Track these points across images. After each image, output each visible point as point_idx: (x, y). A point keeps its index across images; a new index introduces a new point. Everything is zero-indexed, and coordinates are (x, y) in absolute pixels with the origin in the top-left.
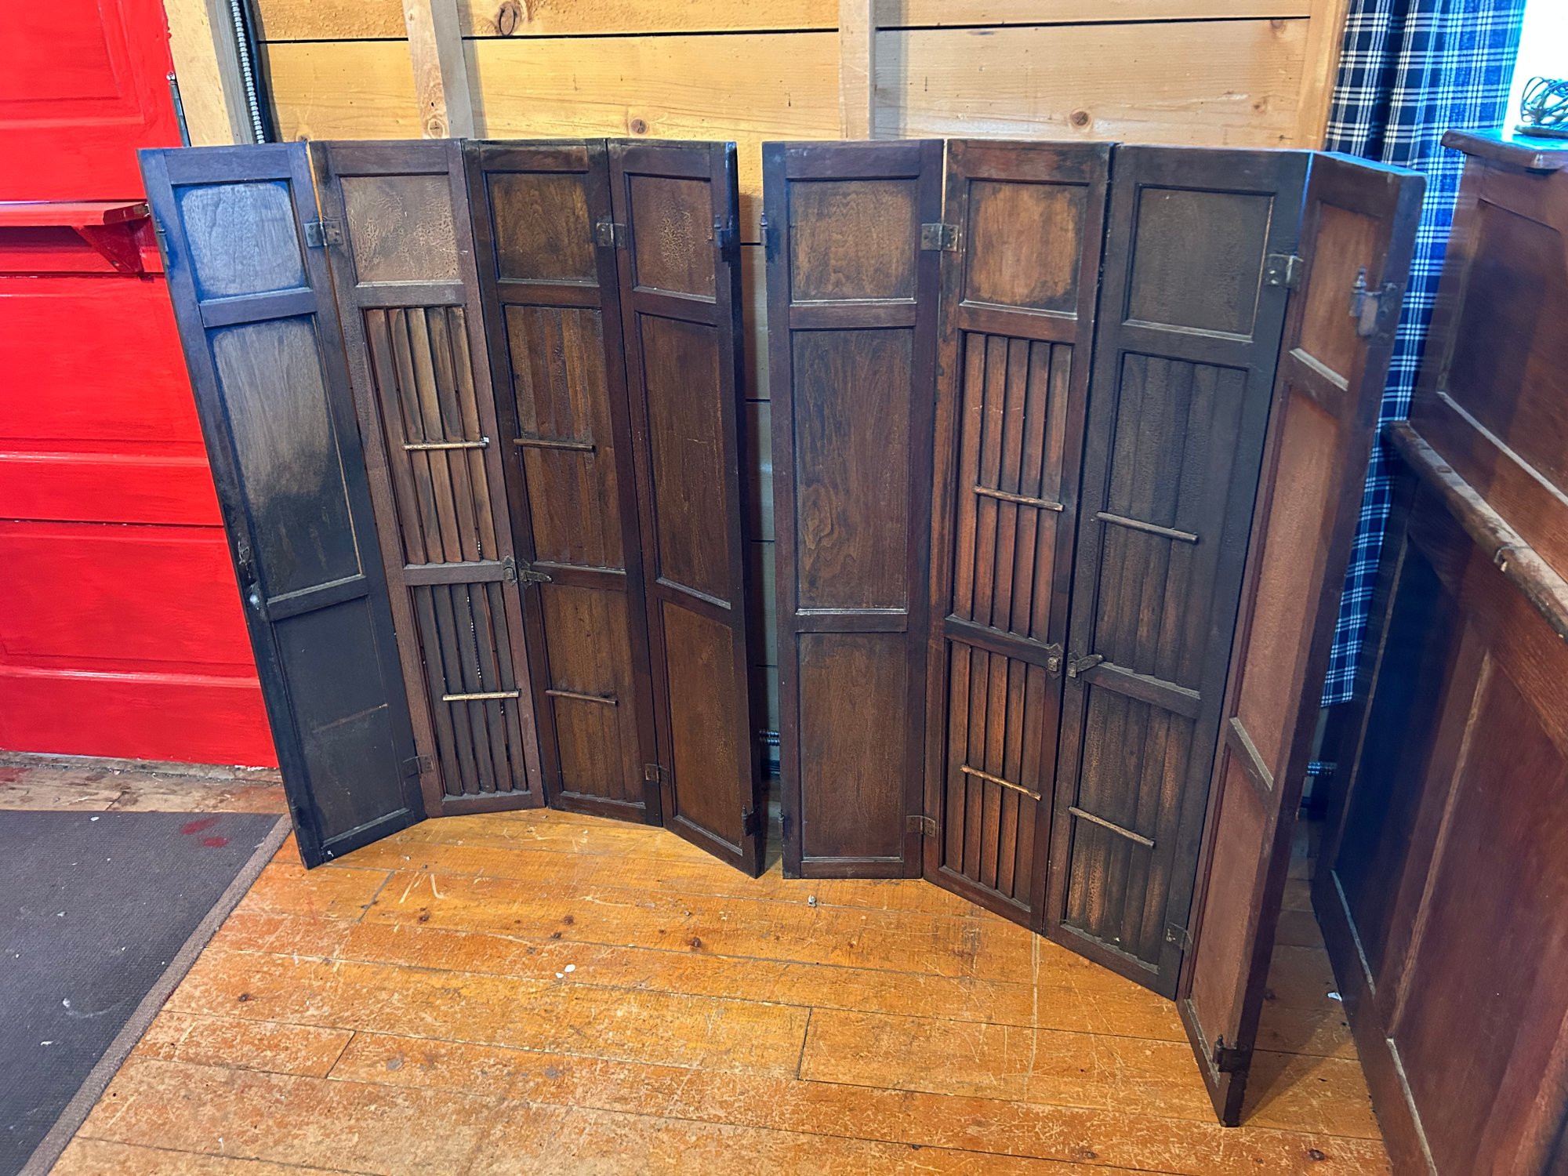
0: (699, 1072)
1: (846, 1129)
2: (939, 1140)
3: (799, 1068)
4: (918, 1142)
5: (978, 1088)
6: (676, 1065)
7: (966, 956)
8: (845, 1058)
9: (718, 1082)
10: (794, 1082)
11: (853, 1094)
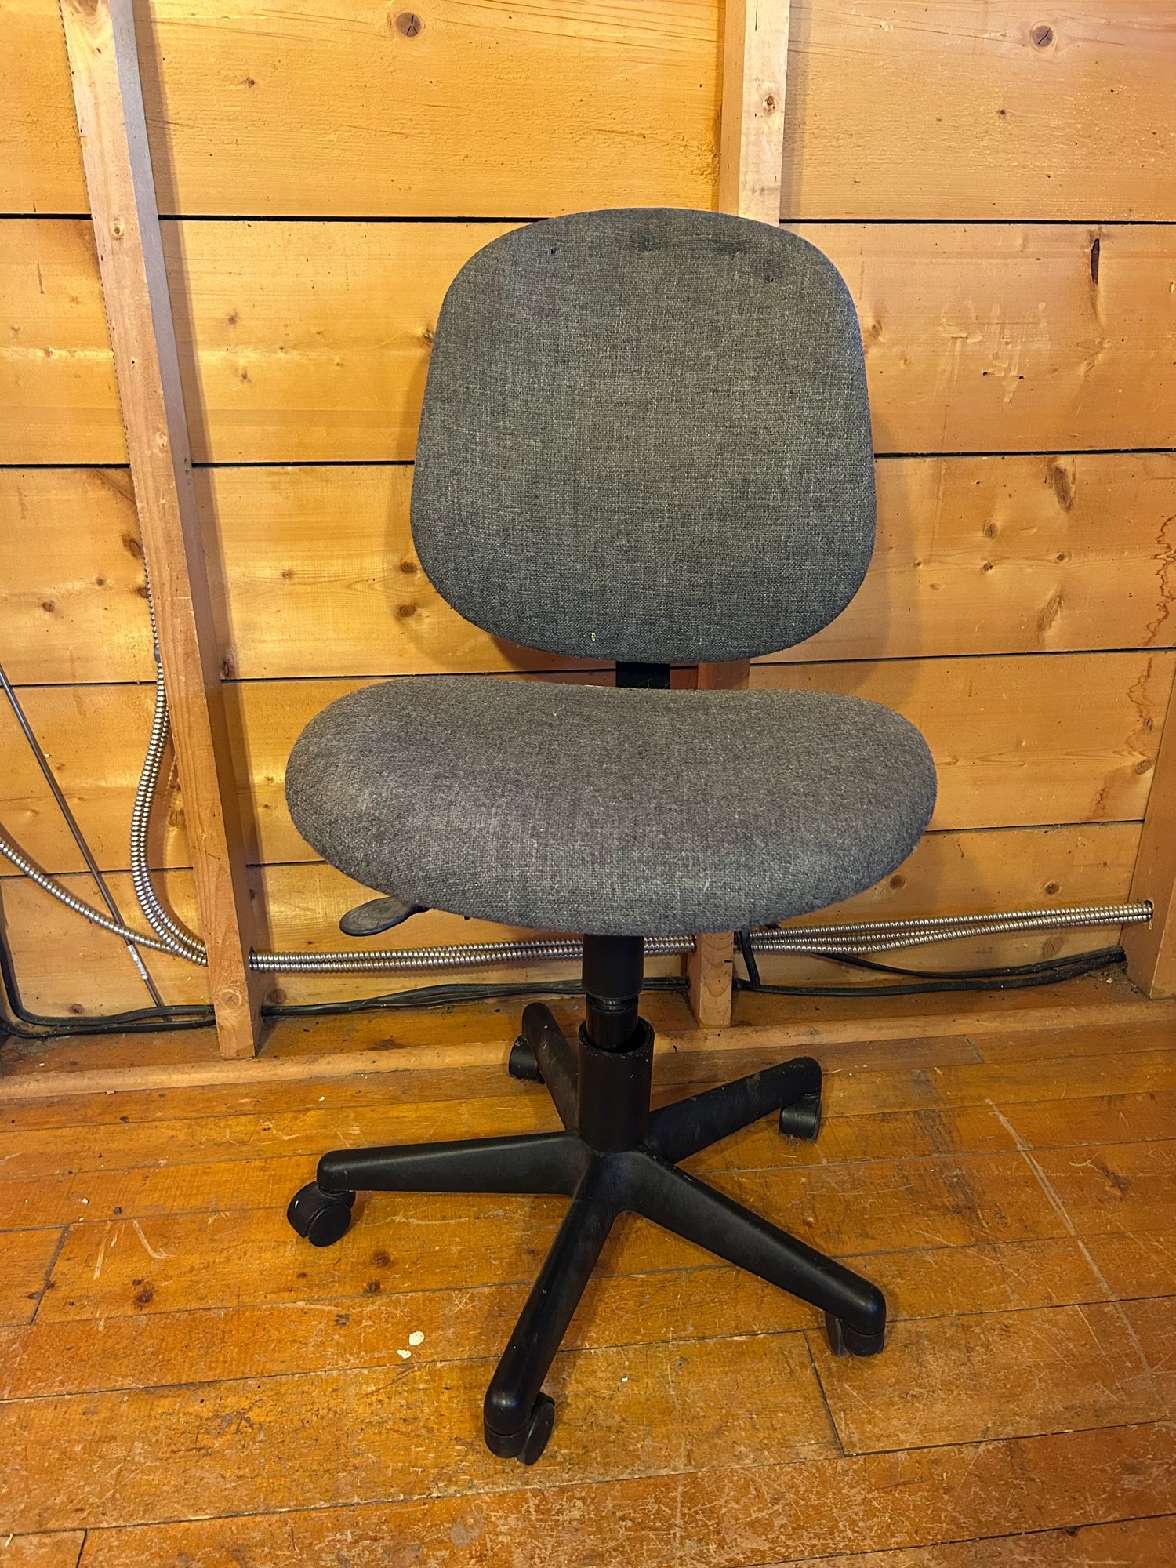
0: (692, 1476)
1: (958, 1526)
2: (1096, 1512)
3: (836, 1435)
4: (1070, 1522)
5: (1098, 1413)
6: (651, 1472)
7: (965, 1211)
8: (892, 1404)
9: (729, 1490)
10: (841, 1462)
11: (936, 1462)
